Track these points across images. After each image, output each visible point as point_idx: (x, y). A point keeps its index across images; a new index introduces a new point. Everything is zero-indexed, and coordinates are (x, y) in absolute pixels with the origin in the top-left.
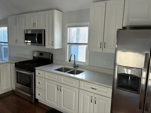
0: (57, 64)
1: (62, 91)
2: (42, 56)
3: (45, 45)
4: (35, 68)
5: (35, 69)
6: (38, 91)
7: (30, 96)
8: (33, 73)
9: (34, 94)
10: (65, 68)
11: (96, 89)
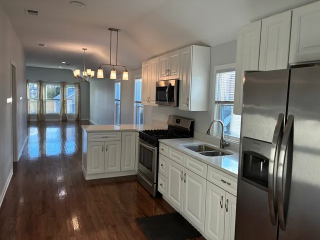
0: (198, 139)
1: (187, 182)
2: (179, 123)
3: (178, 105)
4: (160, 140)
5: (158, 143)
6: (160, 179)
7: (151, 185)
8: (156, 148)
9: (155, 182)
10: (205, 147)
11: (229, 184)
